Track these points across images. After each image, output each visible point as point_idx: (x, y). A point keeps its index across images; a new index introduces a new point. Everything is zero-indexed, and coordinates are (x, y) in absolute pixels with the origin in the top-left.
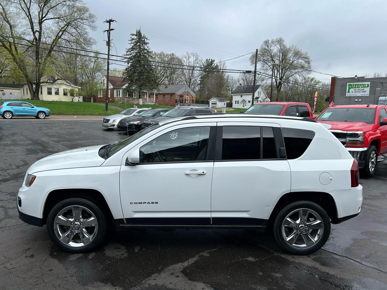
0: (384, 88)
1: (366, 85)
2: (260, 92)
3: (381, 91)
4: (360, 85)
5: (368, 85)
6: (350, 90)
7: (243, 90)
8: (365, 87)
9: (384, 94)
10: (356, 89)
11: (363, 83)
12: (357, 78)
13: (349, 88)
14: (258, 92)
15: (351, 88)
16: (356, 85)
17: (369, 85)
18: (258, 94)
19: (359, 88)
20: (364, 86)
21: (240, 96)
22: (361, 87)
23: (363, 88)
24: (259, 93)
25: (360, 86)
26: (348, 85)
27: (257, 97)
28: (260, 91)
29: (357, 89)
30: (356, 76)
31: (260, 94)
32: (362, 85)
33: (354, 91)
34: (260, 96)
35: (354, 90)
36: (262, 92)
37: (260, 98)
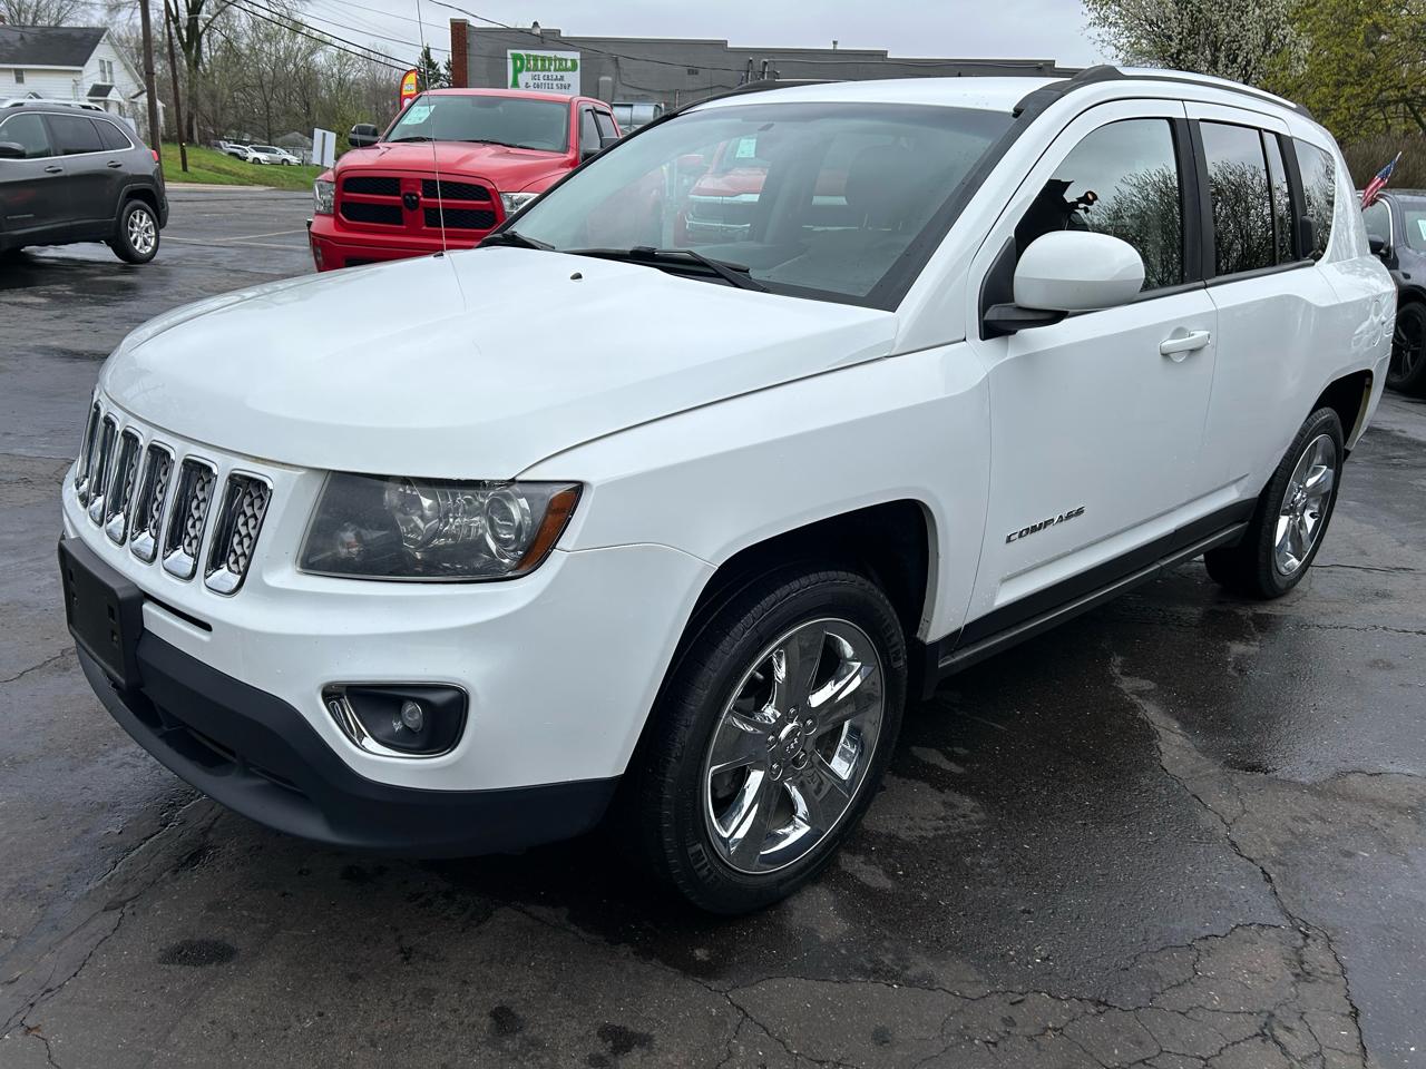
0: (622, 76)
1: (569, 64)
2: (110, 63)
3: (614, 88)
4: (550, 59)
5: (573, 61)
6: (519, 76)
7: (18, 44)
8: (566, 70)
9: (625, 97)
10: (537, 73)
11: (560, 54)
12: (538, 31)
13: (517, 71)
14: (102, 61)
15: (521, 71)
16: (536, 58)
17: (579, 62)
18: (103, 71)
19: (547, 73)
20: (561, 64)
21: (13, 77)
22: (552, 68)
23: (559, 74)
24: (106, 67)
25: (550, 64)
26: (509, 56)
27: (100, 83)
28: (106, 58)
29: (542, 74)
30: (536, 24)
31: (111, 72)
32: (555, 60)
33: (531, 83)
34: (112, 81)
35: (534, 78)
36: (117, 67)
37: (114, 91)
